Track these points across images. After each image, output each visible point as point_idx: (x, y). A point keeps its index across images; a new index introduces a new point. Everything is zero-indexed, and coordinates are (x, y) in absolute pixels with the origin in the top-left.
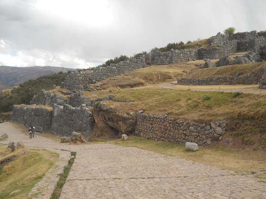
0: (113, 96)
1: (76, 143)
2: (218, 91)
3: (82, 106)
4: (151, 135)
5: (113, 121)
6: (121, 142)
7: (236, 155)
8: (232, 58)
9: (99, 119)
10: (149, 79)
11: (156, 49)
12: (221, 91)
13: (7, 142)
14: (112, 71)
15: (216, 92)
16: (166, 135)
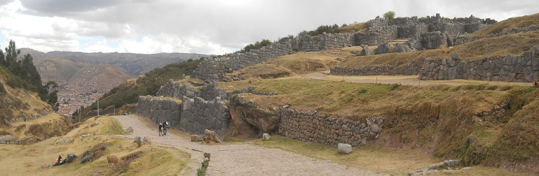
0: (254, 88)
1: (209, 142)
2: (375, 82)
3: (216, 100)
4: (297, 134)
5: (253, 118)
6: (262, 143)
7: (393, 155)
8: (391, 45)
9: (236, 115)
10: (296, 68)
11: (305, 32)
12: (378, 83)
13: (133, 136)
14: (252, 59)
15: (373, 84)
16: (316, 134)
